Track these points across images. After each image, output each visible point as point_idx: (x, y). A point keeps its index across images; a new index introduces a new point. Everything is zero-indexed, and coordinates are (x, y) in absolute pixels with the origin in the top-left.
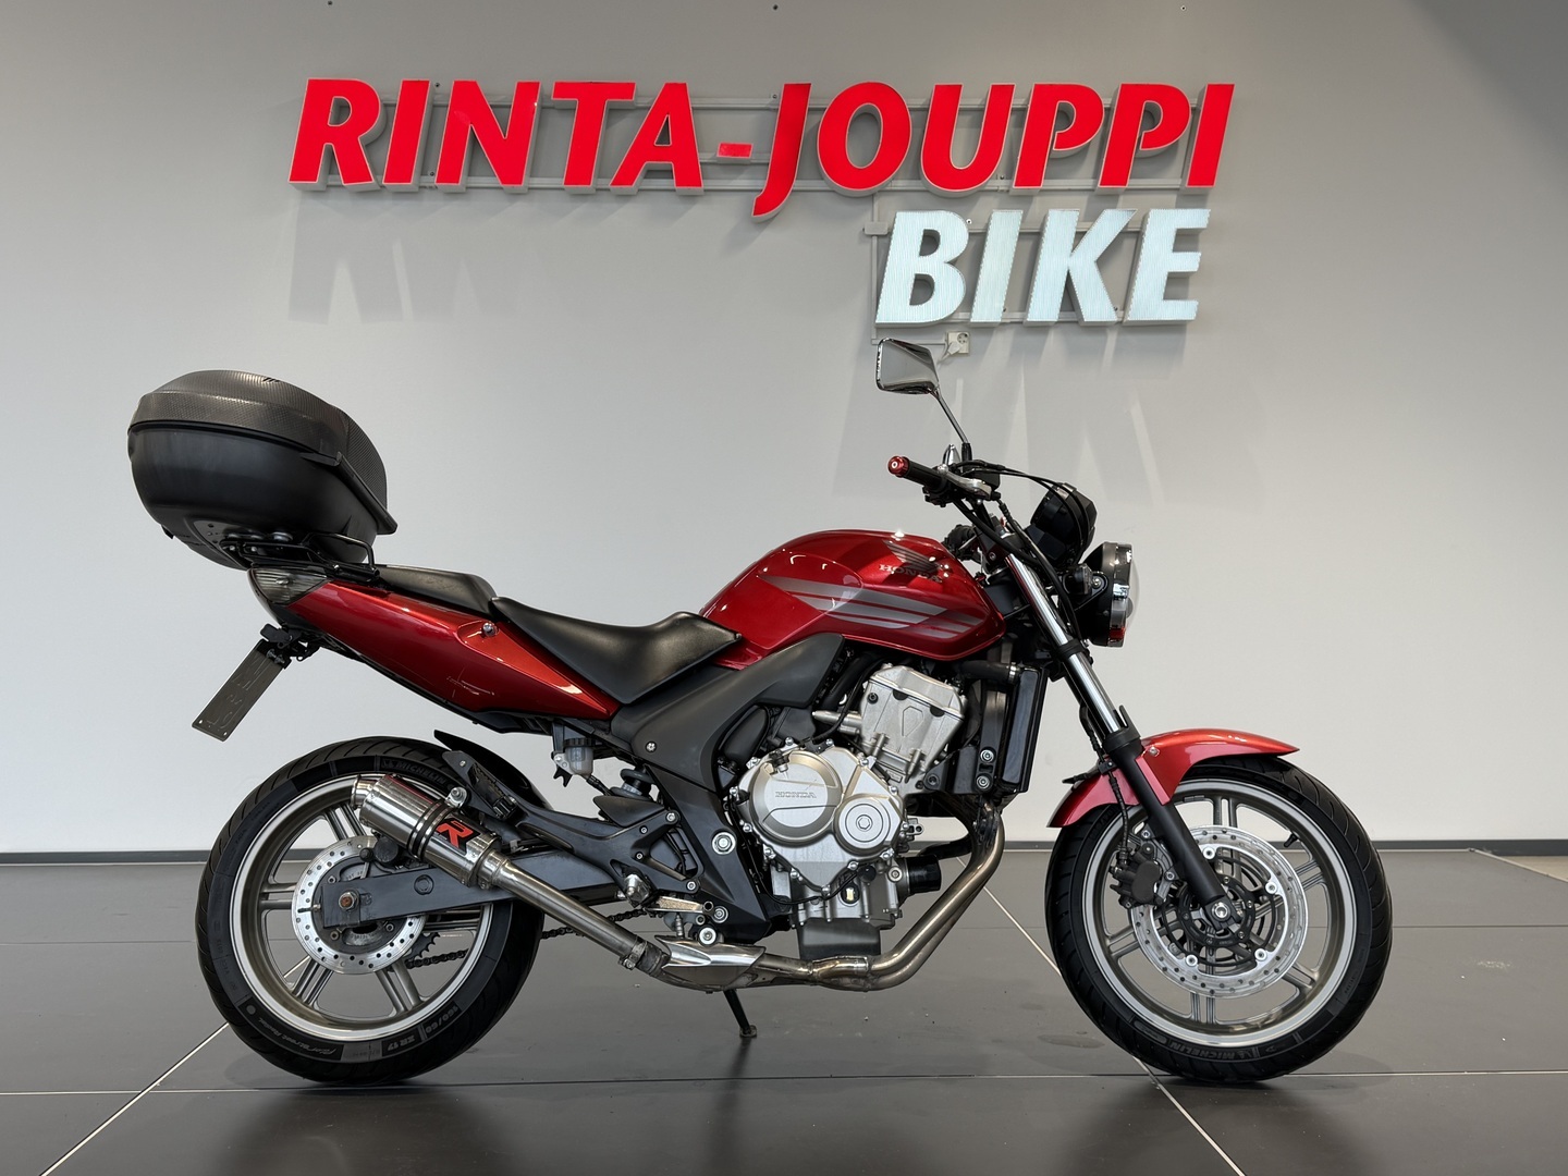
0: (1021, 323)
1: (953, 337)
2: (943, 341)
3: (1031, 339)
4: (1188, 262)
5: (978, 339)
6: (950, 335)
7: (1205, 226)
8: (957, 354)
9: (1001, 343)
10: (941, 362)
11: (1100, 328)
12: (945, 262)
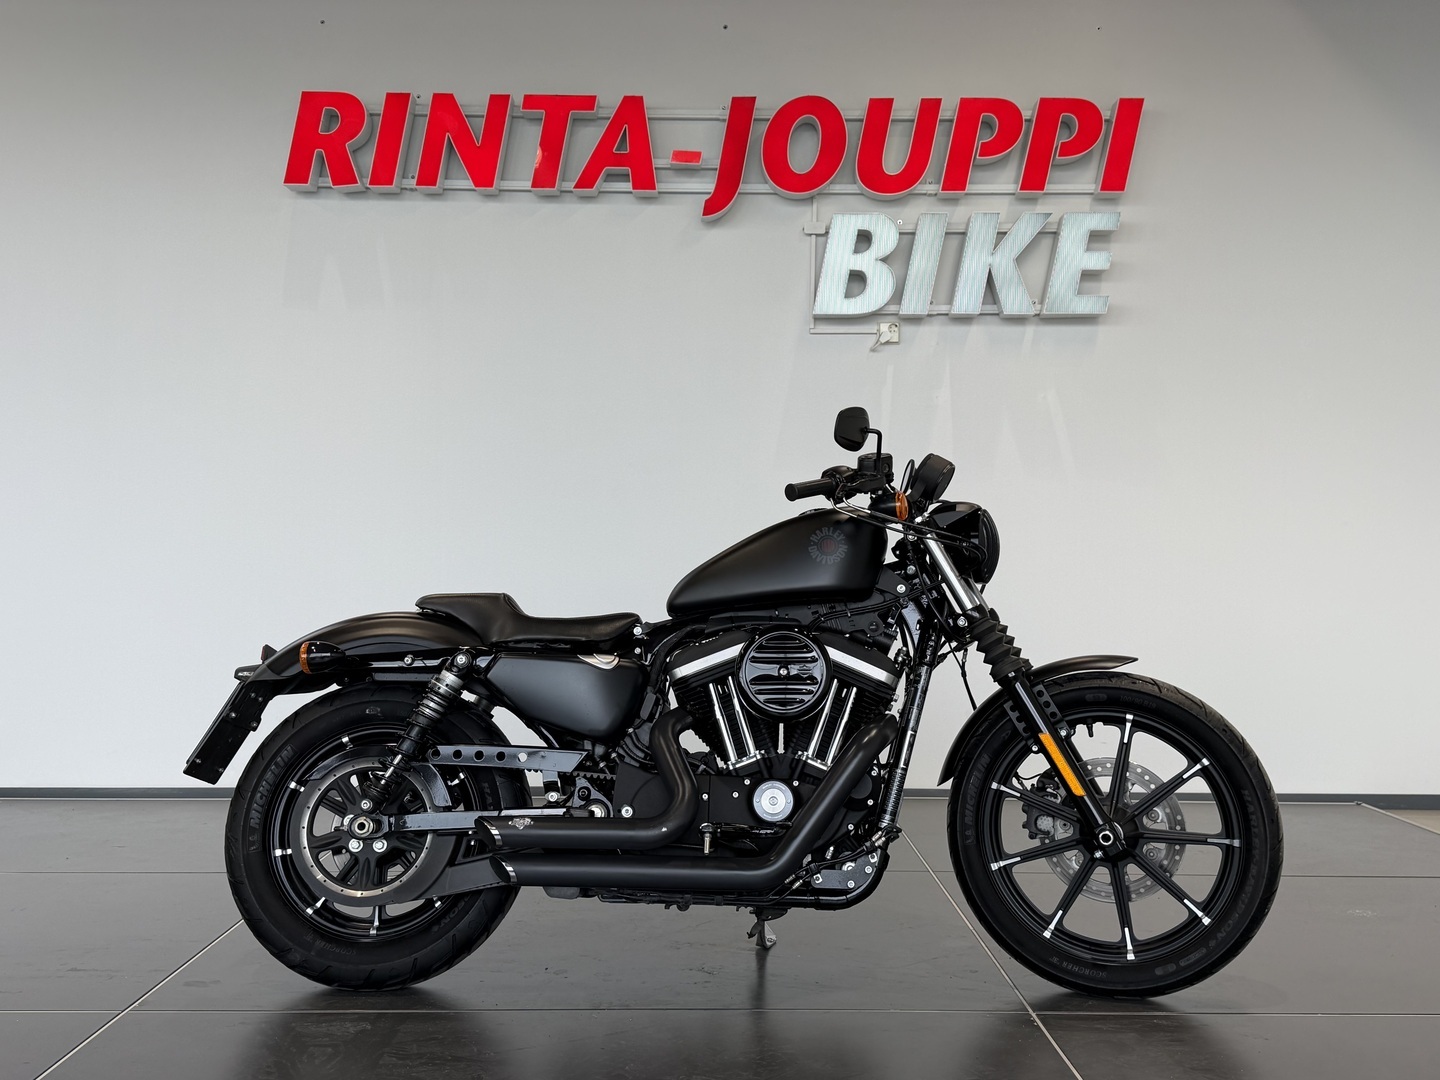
0: (947, 314)
1: (884, 327)
2: (874, 331)
4: (1100, 260)
5: (909, 330)
6: (882, 325)
7: (1115, 228)
8: (888, 343)
9: (930, 331)
10: (873, 350)
11: (1019, 320)
12: (876, 260)
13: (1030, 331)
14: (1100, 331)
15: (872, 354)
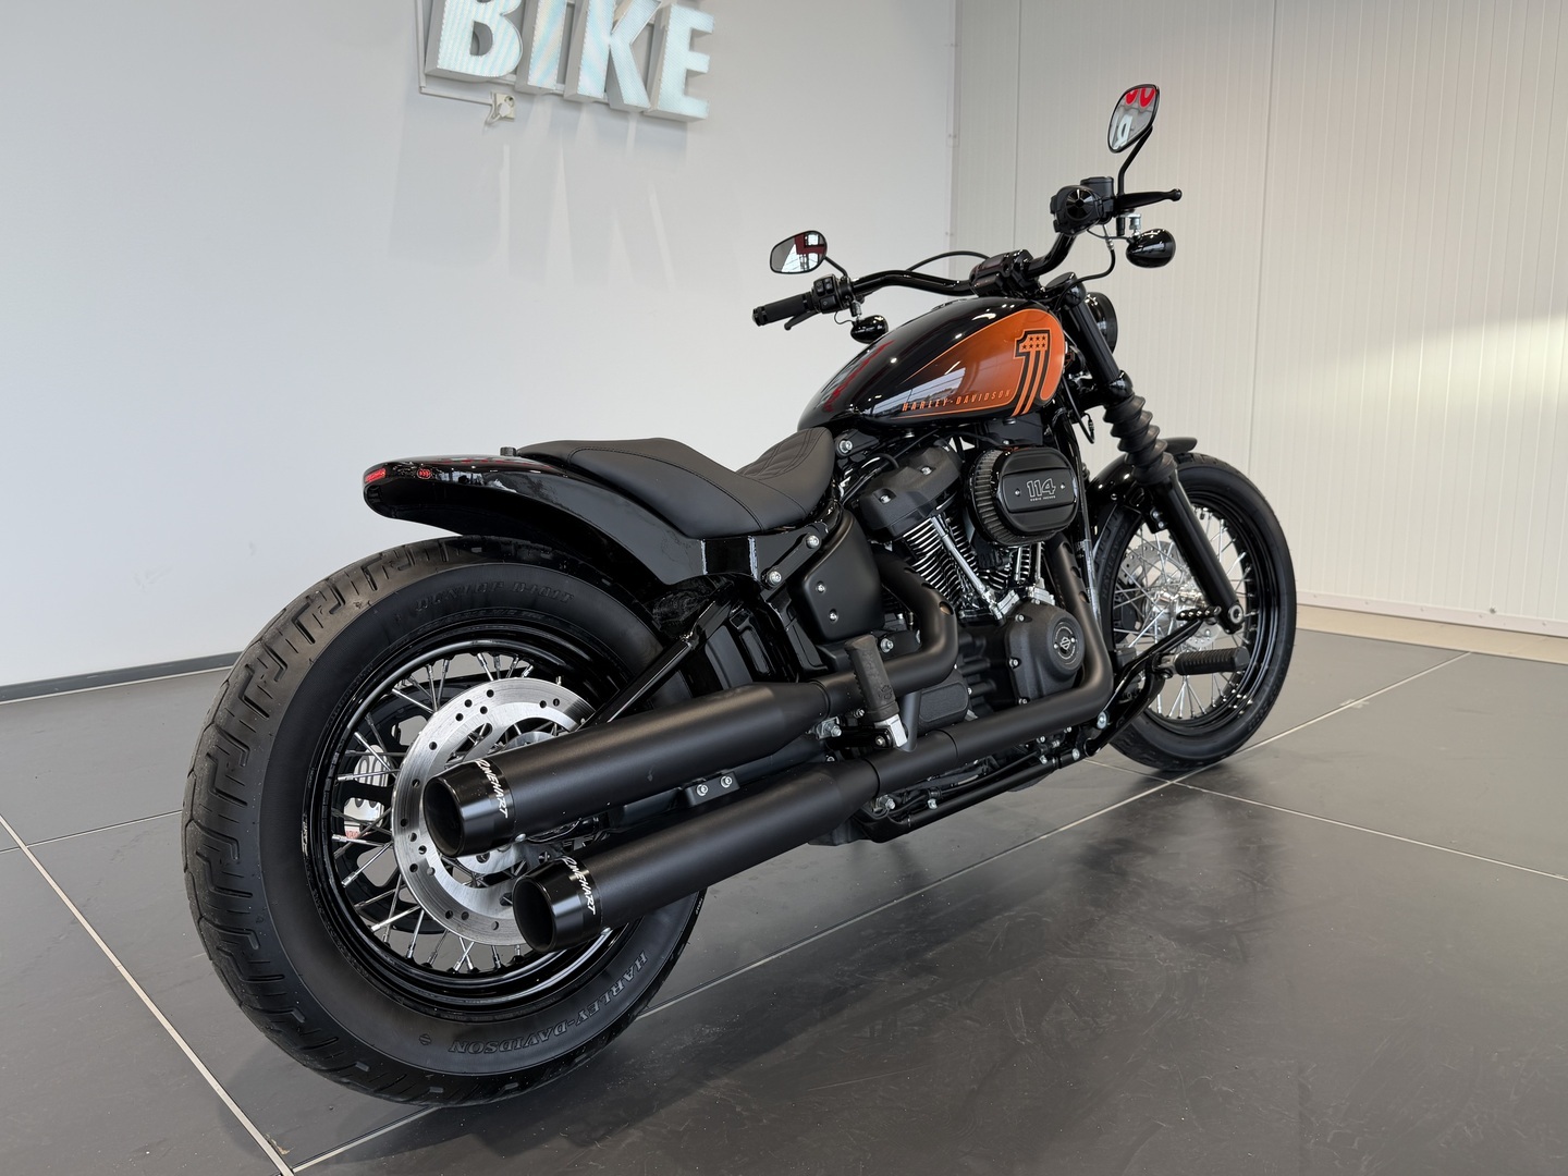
0: (561, 96)
1: (501, 98)
2: (491, 102)
3: (567, 114)
4: (699, 62)
5: (521, 104)
6: (498, 95)
7: (709, 29)
8: (506, 118)
9: (542, 111)
10: (488, 124)
12: (501, 14)
13: (633, 126)
15: (486, 128)
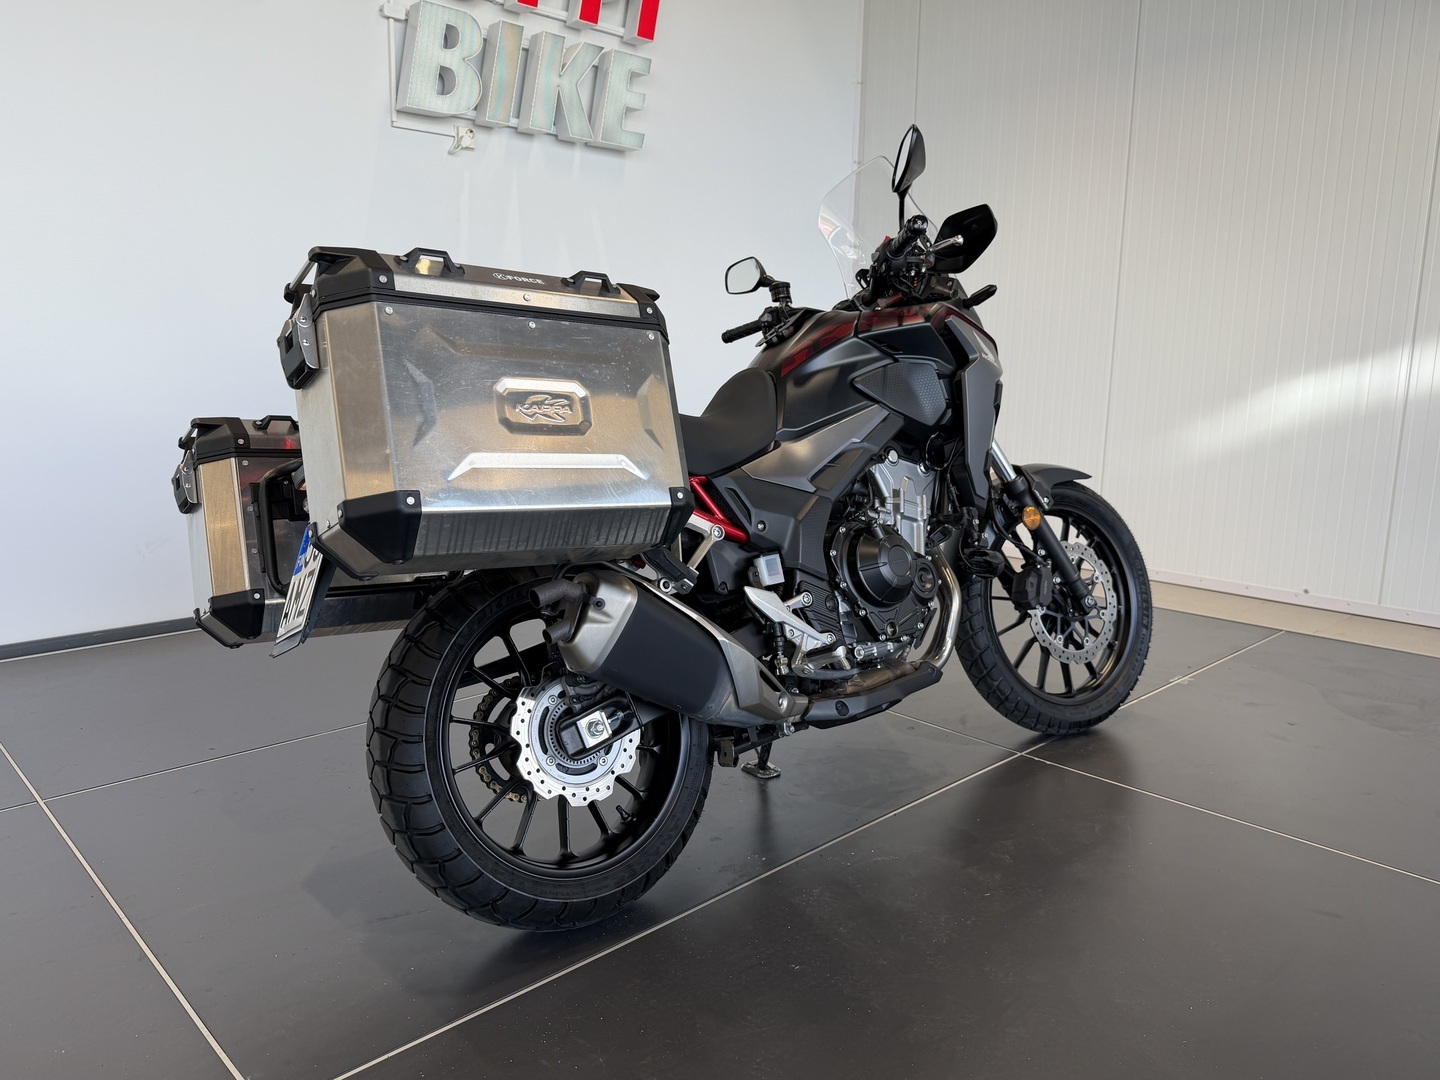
3: (520, 144)
5: (480, 135)
9: (499, 142)
10: (450, 153)
11: (571, 143)
13: (578, 155)
14: (628, 163)
15: (450, 157)
